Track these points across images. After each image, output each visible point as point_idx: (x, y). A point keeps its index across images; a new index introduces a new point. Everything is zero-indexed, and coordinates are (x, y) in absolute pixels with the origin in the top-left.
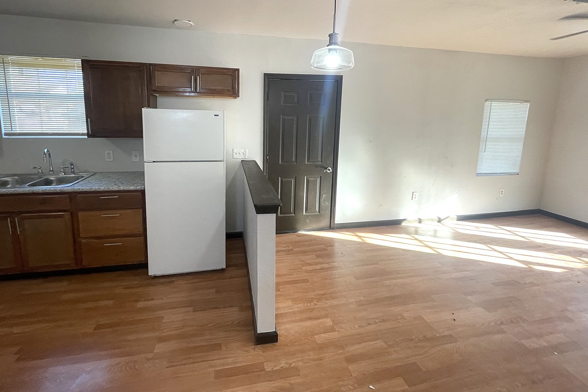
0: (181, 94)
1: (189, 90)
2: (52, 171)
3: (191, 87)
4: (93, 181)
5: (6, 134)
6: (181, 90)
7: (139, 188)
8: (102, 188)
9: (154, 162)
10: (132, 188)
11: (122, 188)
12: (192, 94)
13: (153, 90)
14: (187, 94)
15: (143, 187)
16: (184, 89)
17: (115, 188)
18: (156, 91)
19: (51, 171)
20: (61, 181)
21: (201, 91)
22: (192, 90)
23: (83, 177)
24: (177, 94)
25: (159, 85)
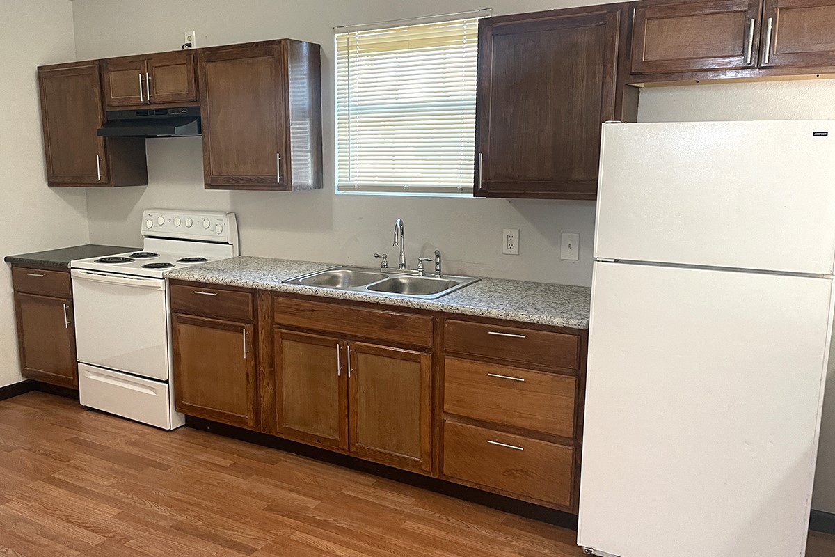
0: (711, 76)
1: (737, 61)
2: (404, 265)
3: (743, 54)
4: (476, 296)
5: (341, 188)
6: (713, 63)
7: (573, 323)
8: (494, 313)
9: (617, 261)
10: (557, 321)
11: (535, 318)
12: (747, 74)
13: (633, 74)
14: (730, 75)
15: (584, 322)
16: (720, 60)
17: (522, 316)
18: (641, 74)
19: (402, 265)
20: (416, 288)
21: (777, 61)
22: (745, 61)
23: (456, 284)
24: (699, 76)
25: (650, 58)
